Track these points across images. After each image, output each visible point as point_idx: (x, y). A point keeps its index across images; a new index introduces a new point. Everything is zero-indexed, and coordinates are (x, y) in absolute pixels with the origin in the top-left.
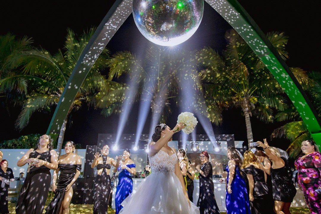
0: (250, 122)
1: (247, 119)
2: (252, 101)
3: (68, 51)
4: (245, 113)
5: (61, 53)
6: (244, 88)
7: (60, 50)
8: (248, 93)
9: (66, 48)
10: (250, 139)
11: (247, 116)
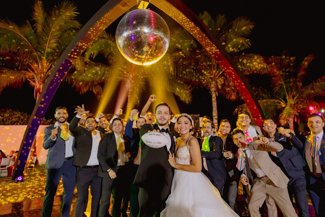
0: (216, 101)
1: (214, 98)
2: (219, 82)
3: (37, 24)
4: (213, 92)
5: (29, 24)
6: (213, 69)
7: (28, 22)
8: (216, 74)
9: (35, 20)
10: (215, 116)
11: (214, 95)
